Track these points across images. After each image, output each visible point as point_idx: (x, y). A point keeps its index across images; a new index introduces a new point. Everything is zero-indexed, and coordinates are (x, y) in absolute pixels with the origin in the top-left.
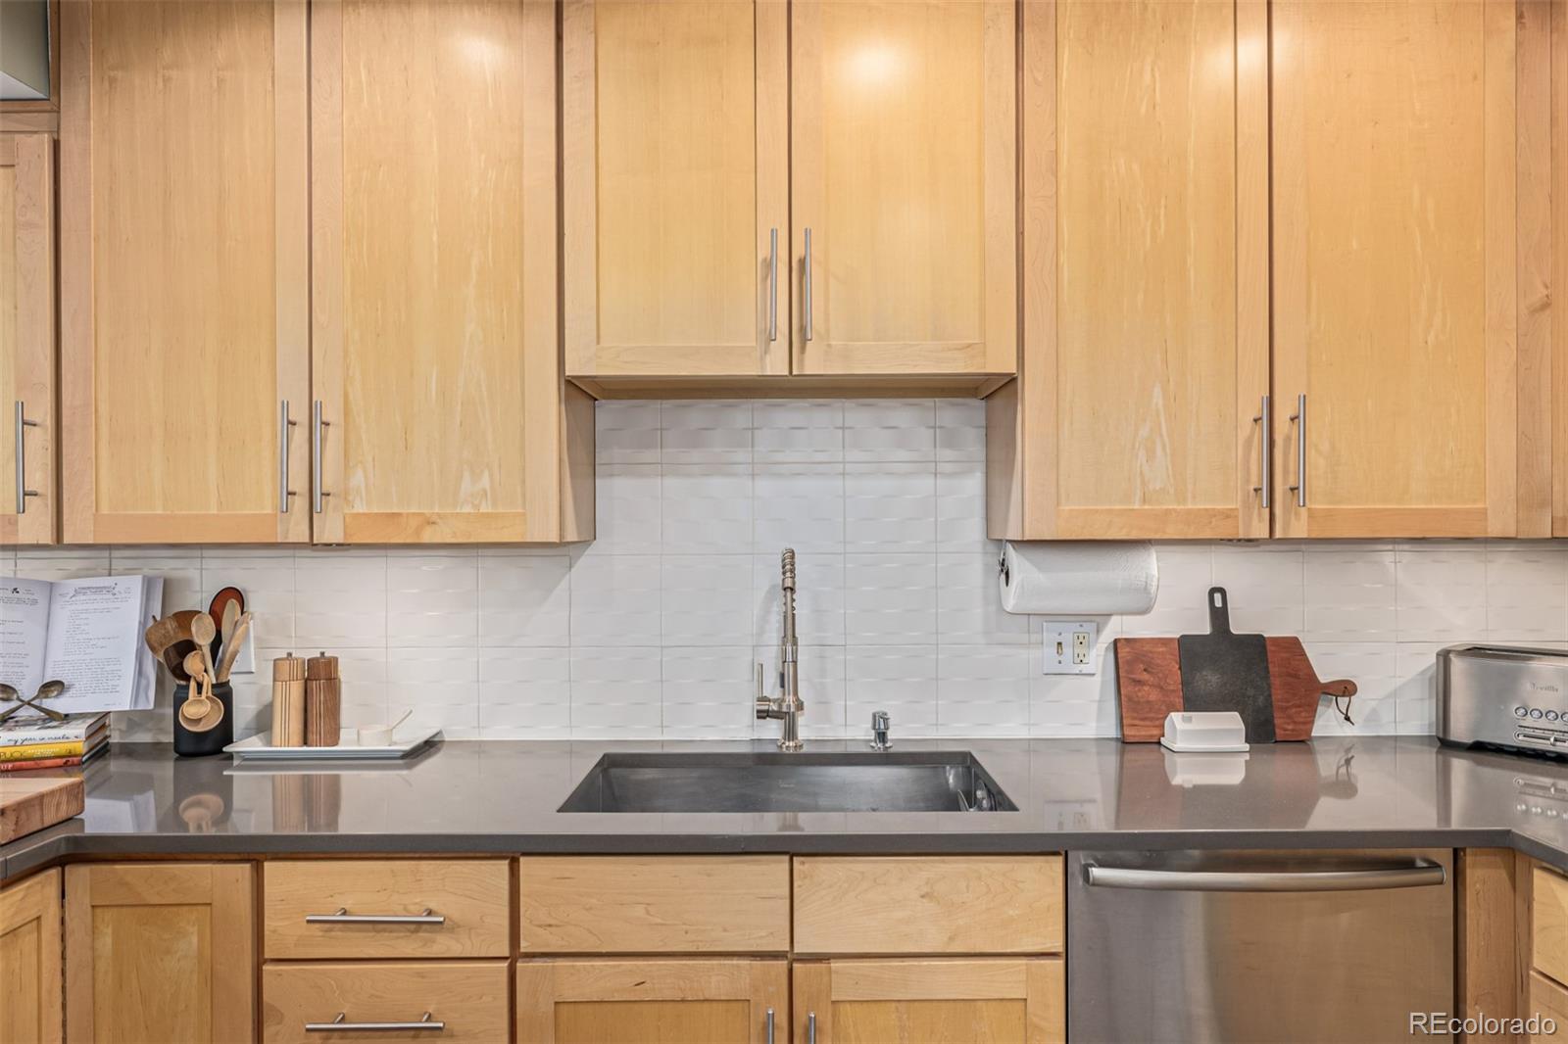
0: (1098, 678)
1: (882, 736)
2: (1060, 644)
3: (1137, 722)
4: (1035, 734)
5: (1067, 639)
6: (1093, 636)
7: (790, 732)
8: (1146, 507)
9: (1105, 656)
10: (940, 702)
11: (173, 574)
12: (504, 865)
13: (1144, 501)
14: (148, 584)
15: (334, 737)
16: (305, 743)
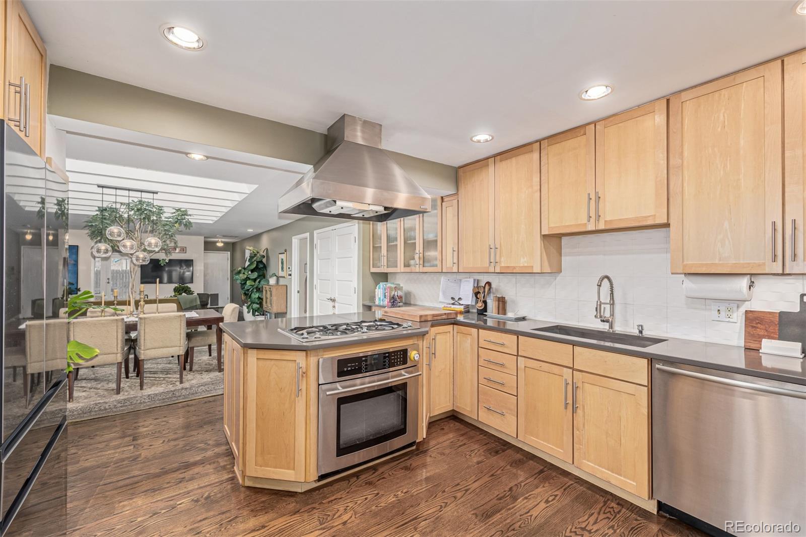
0: (738, 324)
1: (641, 332)
2: (719, 310)
3: (752, 341)
4: (708, 340)
5: (722, 309)
6: (735, 308)
7: (611, 327)
8: (721, 262)
9: (742, 316)
10: (668, 325)
11: (479, 279)
12: (516, 337)
13: (720, 260)
14: (474, 280)
15: (505, 314)
16: (499, 314)
